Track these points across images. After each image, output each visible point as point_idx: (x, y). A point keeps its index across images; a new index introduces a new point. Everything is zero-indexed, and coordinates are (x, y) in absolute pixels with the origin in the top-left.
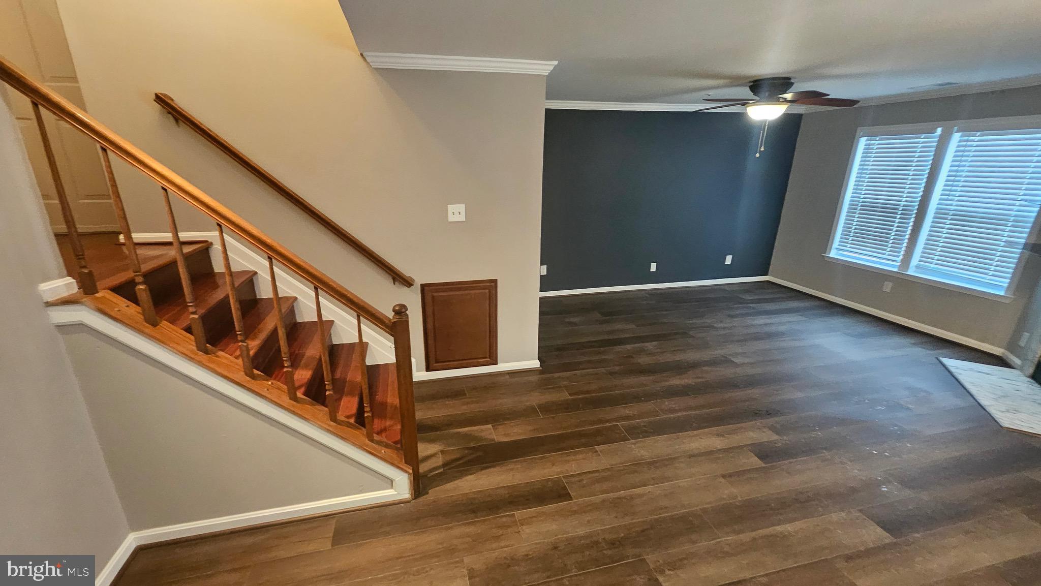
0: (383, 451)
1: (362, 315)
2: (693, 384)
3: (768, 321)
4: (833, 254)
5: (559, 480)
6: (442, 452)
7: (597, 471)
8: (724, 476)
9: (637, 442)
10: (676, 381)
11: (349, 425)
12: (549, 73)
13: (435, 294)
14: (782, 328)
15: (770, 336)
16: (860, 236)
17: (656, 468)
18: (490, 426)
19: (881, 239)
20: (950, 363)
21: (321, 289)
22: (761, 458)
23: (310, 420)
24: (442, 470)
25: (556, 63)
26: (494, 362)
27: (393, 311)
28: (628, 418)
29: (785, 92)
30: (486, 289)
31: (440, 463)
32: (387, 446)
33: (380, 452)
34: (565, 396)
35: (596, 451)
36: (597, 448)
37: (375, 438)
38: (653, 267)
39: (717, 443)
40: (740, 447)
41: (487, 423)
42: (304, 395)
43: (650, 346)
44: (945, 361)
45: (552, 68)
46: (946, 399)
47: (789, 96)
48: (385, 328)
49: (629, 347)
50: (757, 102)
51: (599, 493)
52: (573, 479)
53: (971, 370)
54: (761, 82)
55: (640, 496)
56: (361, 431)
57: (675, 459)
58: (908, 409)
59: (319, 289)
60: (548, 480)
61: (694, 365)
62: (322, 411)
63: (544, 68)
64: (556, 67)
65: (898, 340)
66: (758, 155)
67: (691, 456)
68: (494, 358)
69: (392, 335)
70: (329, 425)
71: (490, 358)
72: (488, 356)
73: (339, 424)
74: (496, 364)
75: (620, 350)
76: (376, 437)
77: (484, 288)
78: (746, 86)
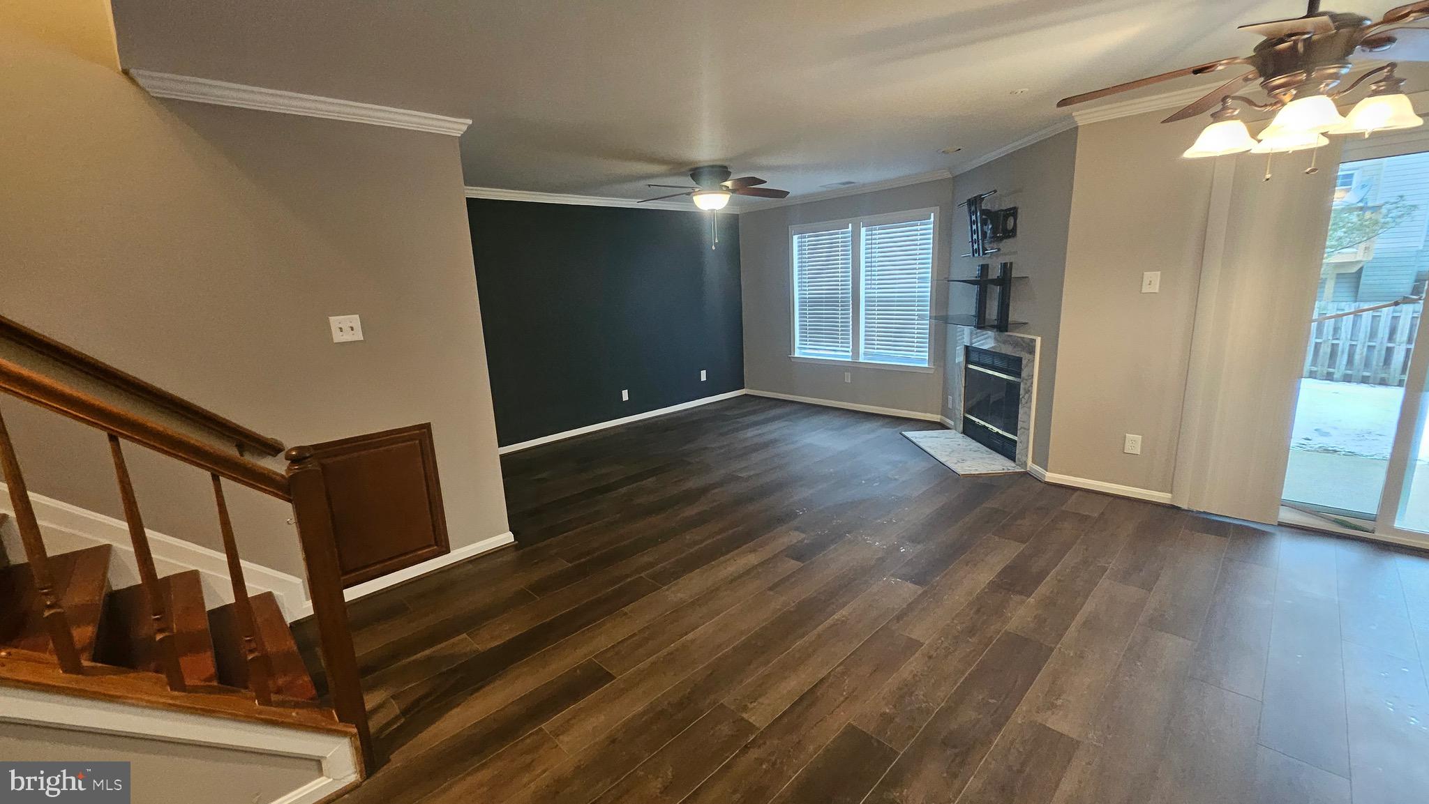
0: (294, 714)
1: (224, 475)
2: (708, 509)
3: (760, 432)
4: (797, 354)
5: (590, 661)
6: (393, 697)
7: (634, 635)
8: (770, 589)
9: (670, 588)
10: (691, 511)
11: (210, 690)
12: (462, 135)
13: (324, 461)
14: (775, 435)
15: (765, 445)
16: (813, 333)
17: (700, 606)
18: (465, 635)
19: (832, 336)
20: (909, 434)
21: (126, 437)
22: (798, 559)
23: (126, 698)
24: (403, 720)
25: (470, 122)
26: (444, 549)
27: (287, 459)
28: (651, 565)
29: (726, 181)
30: (416, 439)
31: (398, 712)
32: (297, 705)
33: (290, 716)
34: (563, 565)
35: (626, 614)
36: (625, 609)
37: (273, 699)
38: (625, 395)
39: (752, 559)
40: (775, 556)
41: (459, 633)
42: (94, 660)
43: (650, 482)
44: (906, 433)
45: (465, 128)
46: (918, 465)
47: (729, 183)
48: (276, 491)
49: (623, 490)
50: (700, 193)
51: (645, 658)
52: (609, 655)
53: (925, 437)
54: (701, 170)
55: (693, 641)
56: (240, 694)
57: (717, 589)
58: (895, 479)
59: (120, 440)
60: (575, 669)
61: (704, 491)
62: (145, 679)
63: (457, 126)
64: (470, 127)
65: (867, 426)
66: (714, 248)
67: (731, 582)
68: (443, 544)
69: (289, 501)
70: (173, 698)
71: (437, 545)
72: (433, 542)
73: (190, 692)
74: (448, 551)
75: (615, 495)
76: (274, 697)
77: (411, 438)
78: (687, 175)
